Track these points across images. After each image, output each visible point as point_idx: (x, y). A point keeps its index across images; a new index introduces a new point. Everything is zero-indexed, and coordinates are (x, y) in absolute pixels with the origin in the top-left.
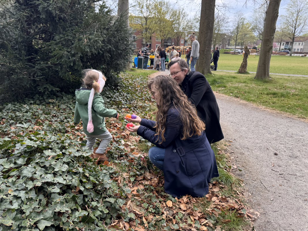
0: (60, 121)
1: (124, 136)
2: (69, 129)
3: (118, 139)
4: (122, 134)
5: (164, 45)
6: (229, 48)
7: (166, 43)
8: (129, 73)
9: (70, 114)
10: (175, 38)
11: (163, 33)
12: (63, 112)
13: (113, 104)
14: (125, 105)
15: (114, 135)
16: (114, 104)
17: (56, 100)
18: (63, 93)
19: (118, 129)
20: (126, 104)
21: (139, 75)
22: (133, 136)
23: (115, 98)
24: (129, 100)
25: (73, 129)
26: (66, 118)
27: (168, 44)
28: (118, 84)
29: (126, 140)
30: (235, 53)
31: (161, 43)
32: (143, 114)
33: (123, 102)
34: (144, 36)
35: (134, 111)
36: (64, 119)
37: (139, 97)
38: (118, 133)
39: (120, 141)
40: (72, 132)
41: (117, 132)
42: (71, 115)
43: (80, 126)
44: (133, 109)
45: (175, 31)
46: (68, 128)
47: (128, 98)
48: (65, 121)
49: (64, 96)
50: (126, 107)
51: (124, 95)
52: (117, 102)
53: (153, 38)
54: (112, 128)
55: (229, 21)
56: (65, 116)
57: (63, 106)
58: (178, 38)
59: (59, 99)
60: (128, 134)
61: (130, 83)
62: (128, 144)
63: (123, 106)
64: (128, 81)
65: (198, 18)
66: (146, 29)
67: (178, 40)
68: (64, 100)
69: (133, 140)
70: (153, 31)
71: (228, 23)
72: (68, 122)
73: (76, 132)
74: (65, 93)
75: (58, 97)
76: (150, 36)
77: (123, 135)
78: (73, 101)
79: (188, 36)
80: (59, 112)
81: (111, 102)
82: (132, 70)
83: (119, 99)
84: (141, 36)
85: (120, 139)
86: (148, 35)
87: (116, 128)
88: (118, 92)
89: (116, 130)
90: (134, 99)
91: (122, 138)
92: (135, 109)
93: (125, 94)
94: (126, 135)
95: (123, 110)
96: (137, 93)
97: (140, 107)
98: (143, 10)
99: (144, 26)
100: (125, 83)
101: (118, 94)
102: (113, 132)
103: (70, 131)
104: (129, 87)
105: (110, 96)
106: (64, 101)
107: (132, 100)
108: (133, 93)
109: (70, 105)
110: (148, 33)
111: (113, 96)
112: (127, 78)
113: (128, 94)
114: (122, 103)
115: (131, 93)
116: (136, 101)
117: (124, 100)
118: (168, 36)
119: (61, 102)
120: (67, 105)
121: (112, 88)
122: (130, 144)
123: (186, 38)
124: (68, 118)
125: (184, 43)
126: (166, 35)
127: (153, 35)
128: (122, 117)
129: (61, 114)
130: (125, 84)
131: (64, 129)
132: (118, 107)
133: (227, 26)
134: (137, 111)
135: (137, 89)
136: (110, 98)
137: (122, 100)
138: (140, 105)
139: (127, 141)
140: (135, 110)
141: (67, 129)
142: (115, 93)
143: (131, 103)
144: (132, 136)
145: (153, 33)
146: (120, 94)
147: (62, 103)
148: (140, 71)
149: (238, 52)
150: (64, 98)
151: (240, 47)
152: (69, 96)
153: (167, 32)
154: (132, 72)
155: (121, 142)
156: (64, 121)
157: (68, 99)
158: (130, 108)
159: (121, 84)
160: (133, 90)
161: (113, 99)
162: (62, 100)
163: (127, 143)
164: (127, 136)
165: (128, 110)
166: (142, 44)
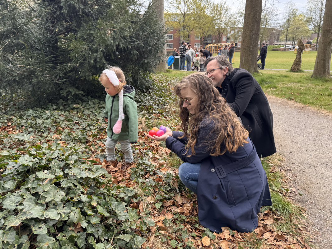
0: (82, 129)
1: (153, 147)
2: (91, 139)
3: (145, 151)
4: (151, 144)
5: (204, 43)
6: (278, 44)
7: (206, 41)
8: (164, 75)
9: (94, 120)
10: (216, 35)
11: (202, 30)
12: (86, 118)
15: (141, 146)
16: (144, 109)
17: (81, 106)
18: (89, 97)
19: (146, 139)
20: (158, 109)
21: (175, 76)
22: (163, 148)
23: (145, 102)
24: (162, 105)
25: (95, 139)
26: (89, 126)
27: (208, 42)
28: (151, 87)
29: (155, 152)
30: (285, 49)
31: (200, 41)
32: (176, 121)
33: (154, 106)
34: (182, 34)
35: (166, 117)
36: (86, 127)
37: (173, 100)
38: (146, 143)
39: (147, 153)
40: (94, 141)
41: (144, 143)
42: (95, 122)
43: (104, 135)
44: (165, 114)
45: (216, 27)
46: (90, 137)
47: (161, 102)
48: (88, 128)
49: (90, 101)
50: (157, 112)
51: (156, 99)
52: (148, 106)
53: (191, 36)
55: (278, 13)
56: (88, 123)
57: (87, 112)
58: (219, 34)
59: (84, 104)
60: (158, 145)
61: (164, 86)
62: (156, 158)
63: (154, 111)
64: (161, 83)
65: (242, 12)
66: (184, 27)
67: (219, 38)
68: (90, 105)
69: (162, 153)
70: (191, 29)
71: (277, 16)
72: (90, 130)
73: (98, 142)
74: (92, 97)
75: (84, 101)
76: (187, 33)
77: (151, 146)
78: (99, 106)
79: (230, 32)
80: (81, 119)
81: (141, 107)
82: (167, 71)
83: (150, 104)
84: (179, 34)
85: (147, 151)
86: (186, 33)
87: (144, 137)
88: (149, 96)
89: (143, 140)
90: (167, 103)
91: (149, 149)
93: (157, 97)
95: (154, 116)
96: (171, 96)
97: (173, 113)
98: (181, 7)
99: (182, 23)
100: (159, 85)
101: (149, 97)
102: (140, 143)
103: (91, 140)
104: (162, 89)
105: (140, 100)
106: (90, 107)
107: (164, 104)
108: (167, 96)
109: (95, 110)
110: (186, 31)
111: (143, 99)
112: (161, 80)
113: (161, 97)
114: (153, 108)
115: (164, 96)
116: (169, 105)
117: (155, 105)
118: (208, 34)
119: (85, 107)
120: (92, 110)
121: (144, 91)
122: (158, 157)
123: (229, 35)
124: (92, 126)
125: (227, 40)
126: (206, 32)
127: (191, 32)
128: (151, 124)
129: (85, 121)
131: (85, 138)
132: (148, 113)
133: (276, 19)
134: (170, 117)
135: (171, 91)
136: (140, 102)
138: (174, 110)
139: (155, 154)
140: (167, 115)
141: (88, 138)
142: (146, 96)
143: (163, 108)
145: (191, 30)
146: (152, 98)
147: (87, 109)
148: (177, 72)
149: (289, 48)
150: (89, 103)
151: (291, 43)
152: (96, 100)
153: (207, 28)
154: (167, 74)
155: (148, 155)
156: (86, 129)
157: (94, 104)
158: (161, 114)
159: (154, 86)
160: (167, 93)
161: (143, 104)
162: (88, 105)
163: (156, 156)
164: (156, 147)
165: (160, 116)
166: (180, 43)
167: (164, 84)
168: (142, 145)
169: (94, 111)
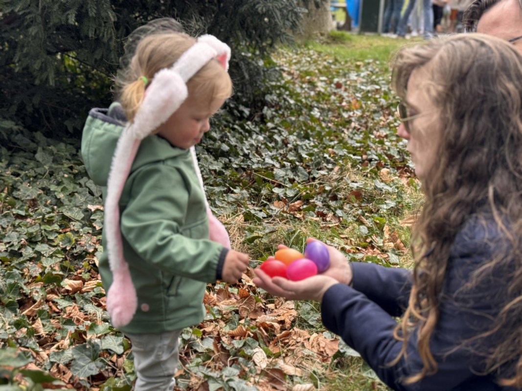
0: (5, 255)
1: (269, 329)
2: (37, 292)
3: (237, 344)
4: (261, 318)
8: (319, 53)
9: (50, 222)
12: (23, 213)
13: (235, 183)
14: (289, 185)
15: (222, 323)
16: (239, 181)
17: (8, 166)
18: (39, 135)
19: (243, 297)
20: (292, 181)
21: (363, 56)
22: (311, 333)
23: (246, 156)
24: (307, 167)
25: (52, 292)
26: (32, 241)
28: (268, 98)
29: (275, 350)
32: (364, 230)
33: (279, 172)
35: (322, 215)
36: (23, 246)
37: (354, 151)
38: (244, 314)
39: (248, 351)
40: (47, 301)
41: (237, 312)
42: (56, 227)
43: (86, 276)
44: (319, 204)
46: (33, 286)
47: (304, 156)
48: (28, 252)
49: (40, 149)
50: (290, 194)
51: (285, 143)
52: (256, 171)
54: (219, 292)
56: (31, 230)
57: (27, 191)
59: (18, 160)
60: (288, 321)
61: (319, 94)
62: (280, 372)
63: (276, 190)
64: (310, 82)
68: (38, 164)
69: (306, 352)
72: (37, 258)
73: (63, 304)
74: (48, 135)
75: (19, 150)
77: (263, 324)
78: (71, 168)
80: (6, 216)
81: (227, 173)
82: (334, 39)
83: (264, 163)
85: (245, 344)
87: (235, 291)
88: (261, 131)
89: (233, 300)
90: (328, 162)
91: (256, 337)
92: (332, 203)
93: (292, 138)
94: (277, 325)
95: (276, 208)
96: (346, 134)
97: (353, 198)
100: (299, 90)
101: (261, 138)
102: (220, 312)
103: (38, 297)
104: (311, 108)
105: (225, 147)
106: (38, 170)
107: (319, 164)
108: (329, 134)
109: (59, 184)
111: (239, 145)
112: (307, 73)
113: (307, 137)
114: (273, 176)
115: (319, 133)
116: (337, 168)
117: (283, 166)
119: (23, 173)
120: (45, 183)
121: (241, 112)
122: (290, 369)
124: (42, 242)
128: (265, 240)
129: (17, 222)
130: (298, 95)
131: (15, 288)
132: (255, 197)
134: (339, 213)
135: (345, 115)
136: (224, 154)
137: (278, 165)
138: (355, 185)
139: (278, 356)
140: (329, 207)
141: (27, 290)
142: (250, 132)
143: (314, 179)
144: (305, 333)
146: (271, 139)
147: (27, 177)
148: (371, 41)
150: (38, 156)
152: (62, 146)
154: (333, 49)
155: (249, 358)
156: (21, 255)
157: (54, 161)
158: (306, 200)
159: (279, 95)
160: (330, 121)
161: (236, 162)
162: (32, 164)
163: (280, 363)
164: (282, 329)
165: (299, 210)
167: (321, 86)
168: (227, 321)
169: (53, 188)
